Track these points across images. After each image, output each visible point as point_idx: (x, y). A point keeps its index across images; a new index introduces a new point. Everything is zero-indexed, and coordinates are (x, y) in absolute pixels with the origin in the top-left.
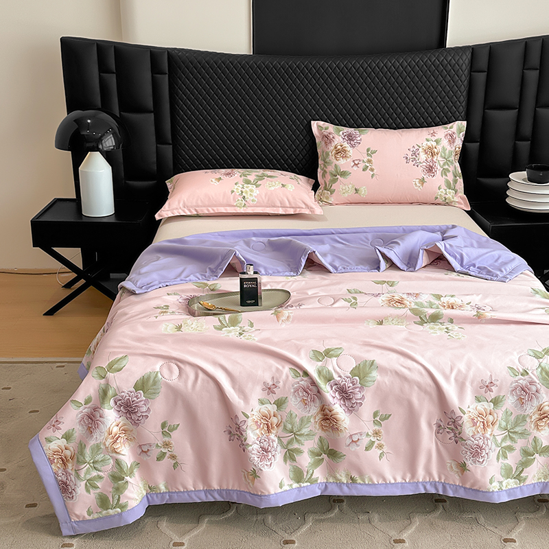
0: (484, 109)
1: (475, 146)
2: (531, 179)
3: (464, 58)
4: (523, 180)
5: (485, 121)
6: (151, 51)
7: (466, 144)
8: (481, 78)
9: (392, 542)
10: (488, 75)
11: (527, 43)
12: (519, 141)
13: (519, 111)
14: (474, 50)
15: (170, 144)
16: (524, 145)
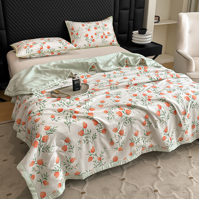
0: (119, 10)
1: (117, 23)
2: (140, 33)
4: (137, 33)
7: (114, 23)
12: (130, 21)
13: (130, 10)
16: (132, 22)
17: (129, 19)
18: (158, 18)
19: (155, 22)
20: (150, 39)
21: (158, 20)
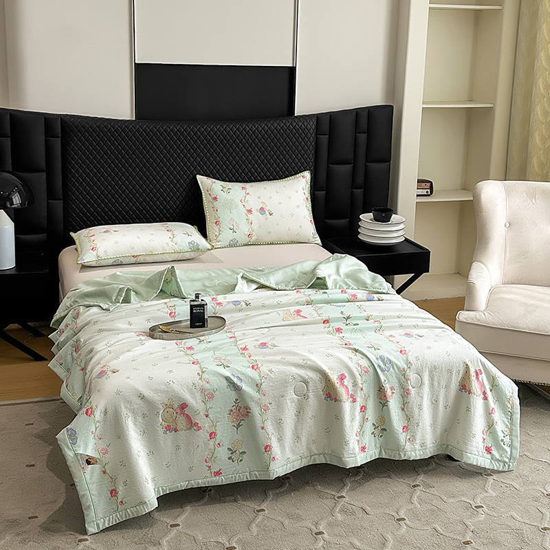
0: (328, 164)
1: (321, 194)
3: (311, 124)
4: (371, 220)
5: (329, 173)
6: (45, 117)
8: (324, 139)
10: (329, 137)
11: (357, 112)
12: (355, 189)
13: (353, 166)
14: (318, 118)
15: (61, 200)
16: (359, 192)
17: (354, 185)
18: (426, 185)
19: (418, 195)
20: (401, 233)
21: (429, 190)
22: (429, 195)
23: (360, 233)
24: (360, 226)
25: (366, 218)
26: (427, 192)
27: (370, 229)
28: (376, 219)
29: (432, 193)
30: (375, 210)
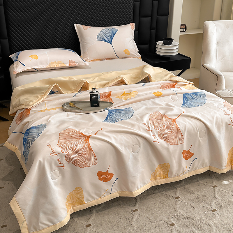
0: (139, 17)
8: (138, 4)
9: (175, 199)
10: (140, 3)
12: (152, 29)
13: (151, 18)
15: (7, 39)
16: (154, 31)
18: (184, 27)
19: (180, 32)
22: (184, 32)
23: (156, 51)
24: (156, 48)
25: (160, 43)
26: (184, 30)
27: (161, 49)
28: (165, 44)
29: (186, 30)
30: (164, 39)
